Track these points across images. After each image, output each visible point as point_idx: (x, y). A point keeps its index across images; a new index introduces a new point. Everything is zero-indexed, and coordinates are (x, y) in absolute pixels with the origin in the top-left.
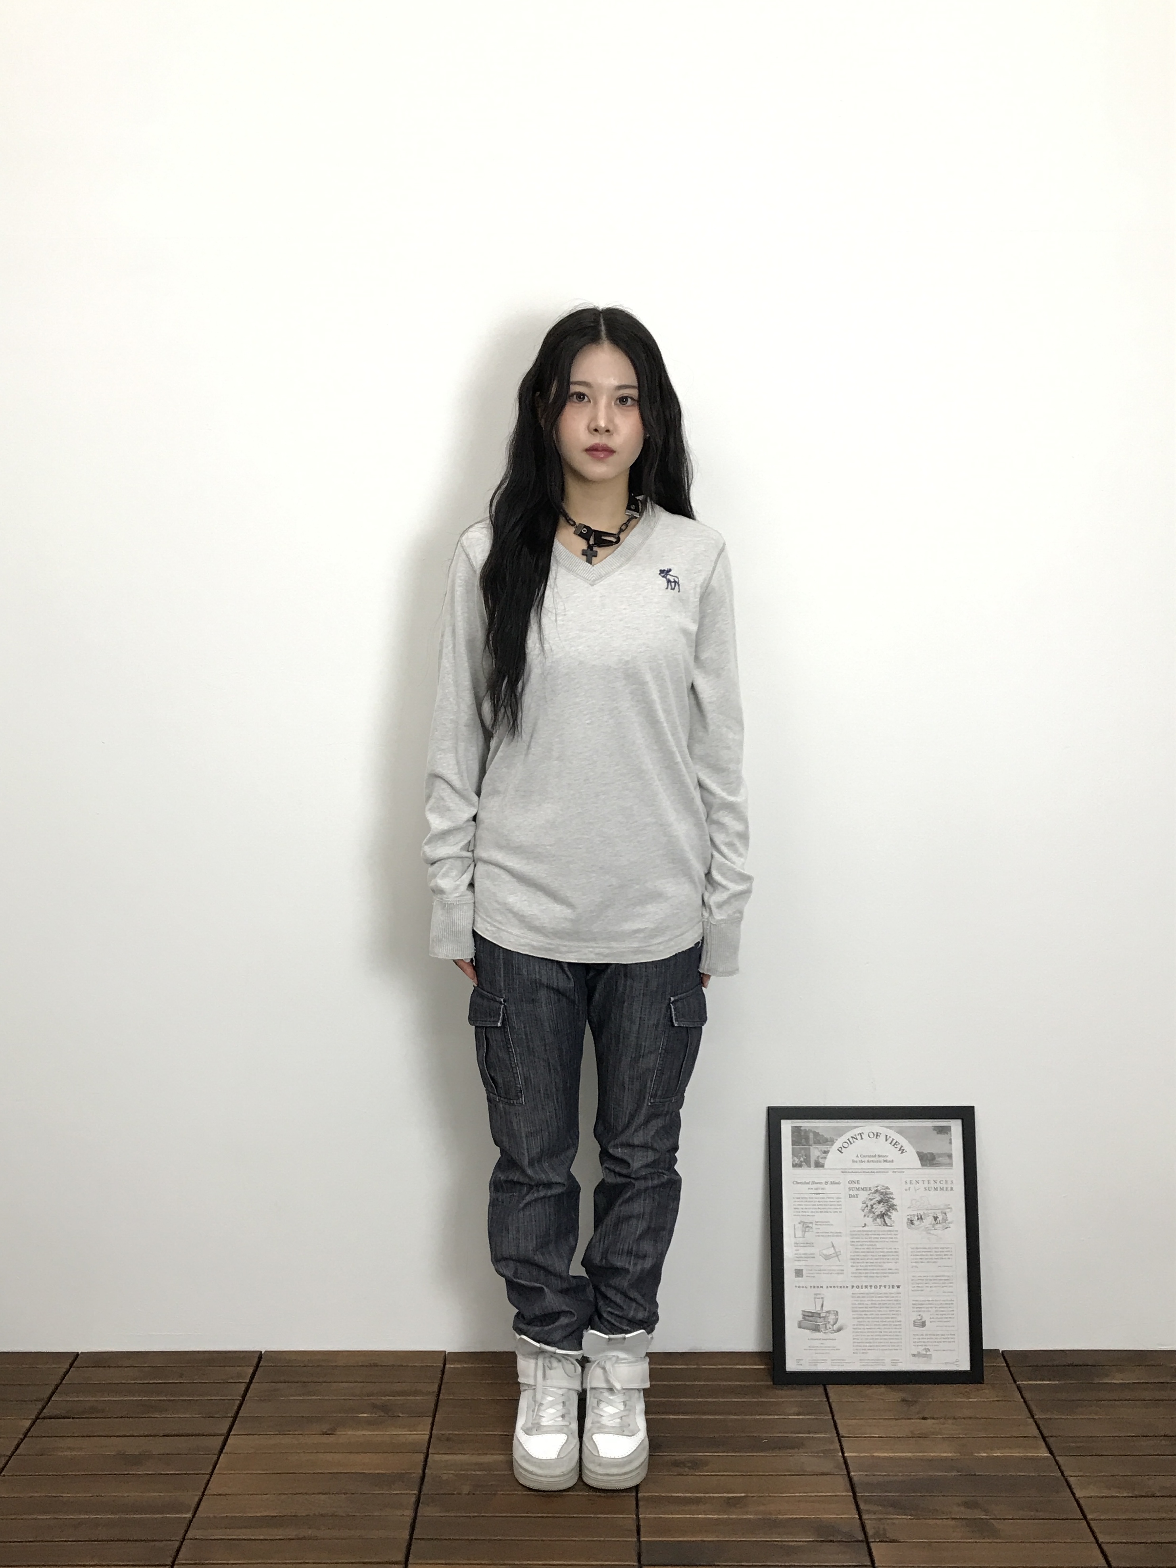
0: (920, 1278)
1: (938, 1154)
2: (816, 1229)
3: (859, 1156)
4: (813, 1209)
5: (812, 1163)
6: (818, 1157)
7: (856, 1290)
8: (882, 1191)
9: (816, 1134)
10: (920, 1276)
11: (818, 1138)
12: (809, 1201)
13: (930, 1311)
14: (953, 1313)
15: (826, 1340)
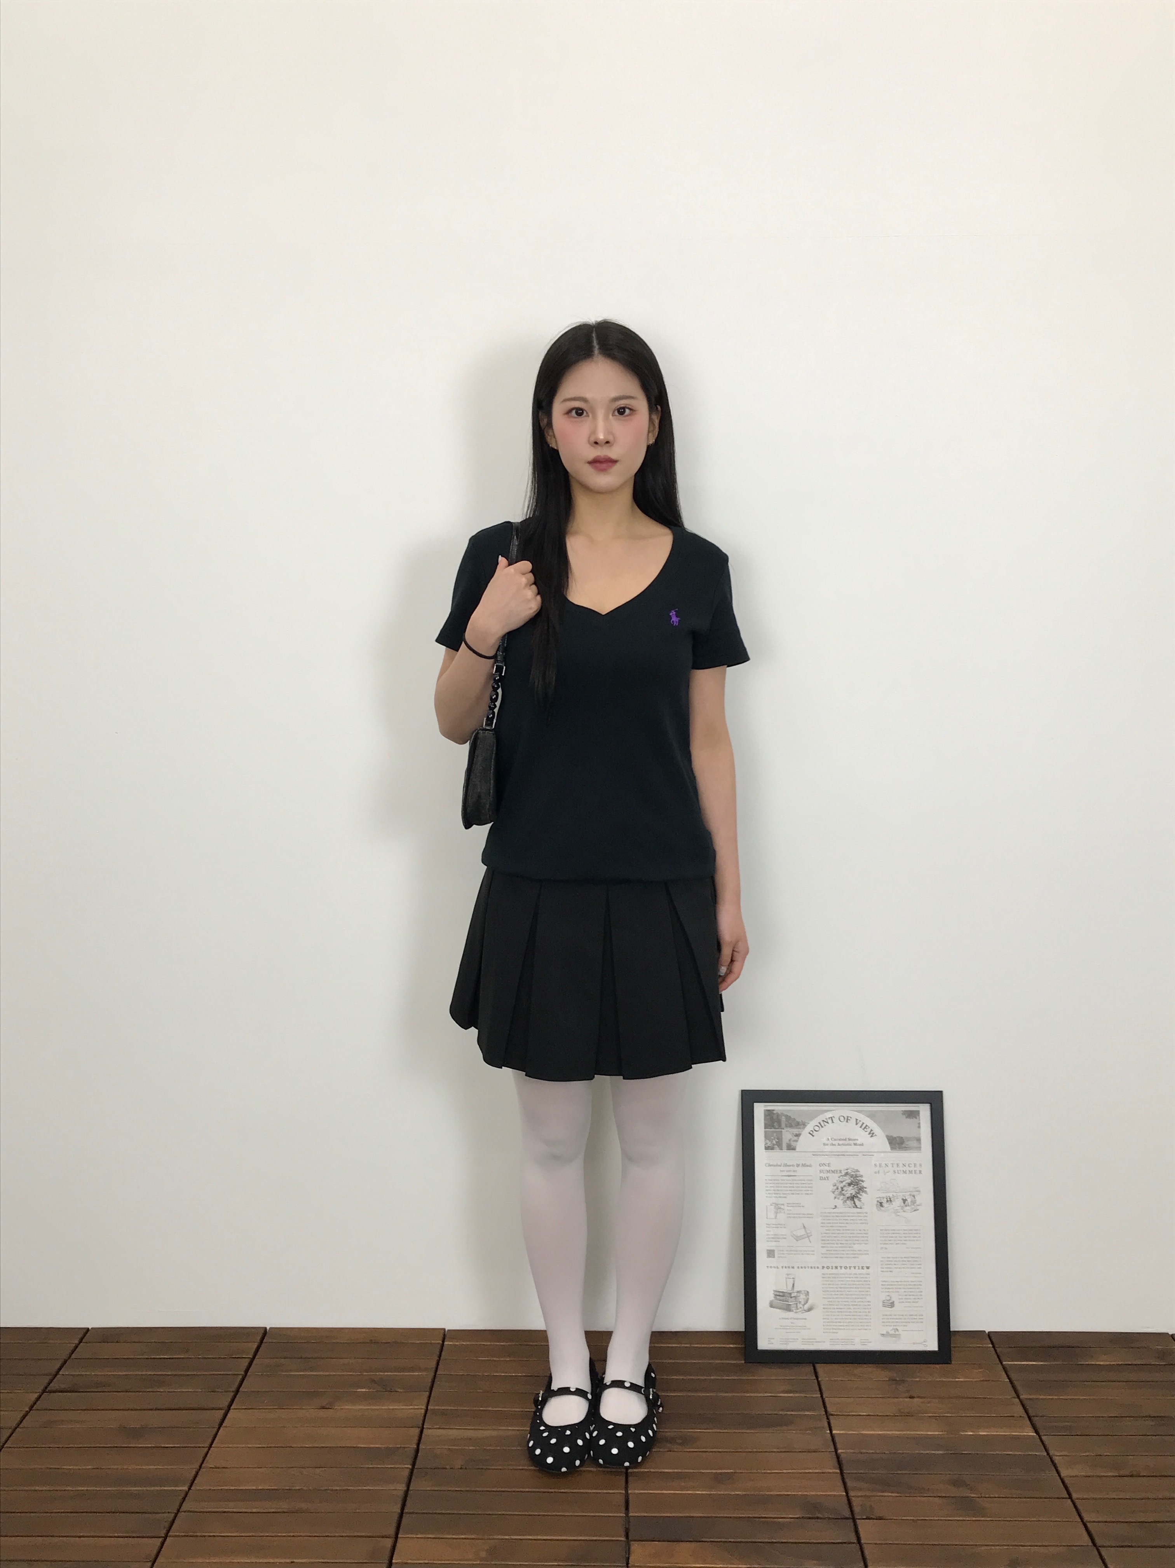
0: (888, 1259)
1: (906, 1138)
2: (787, 1210)
3: (830, 1138)
4: (785, 1190)
5: (784, 1146)
6: (790, 1140)
7: (826, 1271)
8: (853, 1173)
9: (788, 1118)
10: (889, 1258)
11: (790, 1122)
12: (781, 1184)
13: (898, 1292)
14: (922, 1294)
15: (799, 1319)
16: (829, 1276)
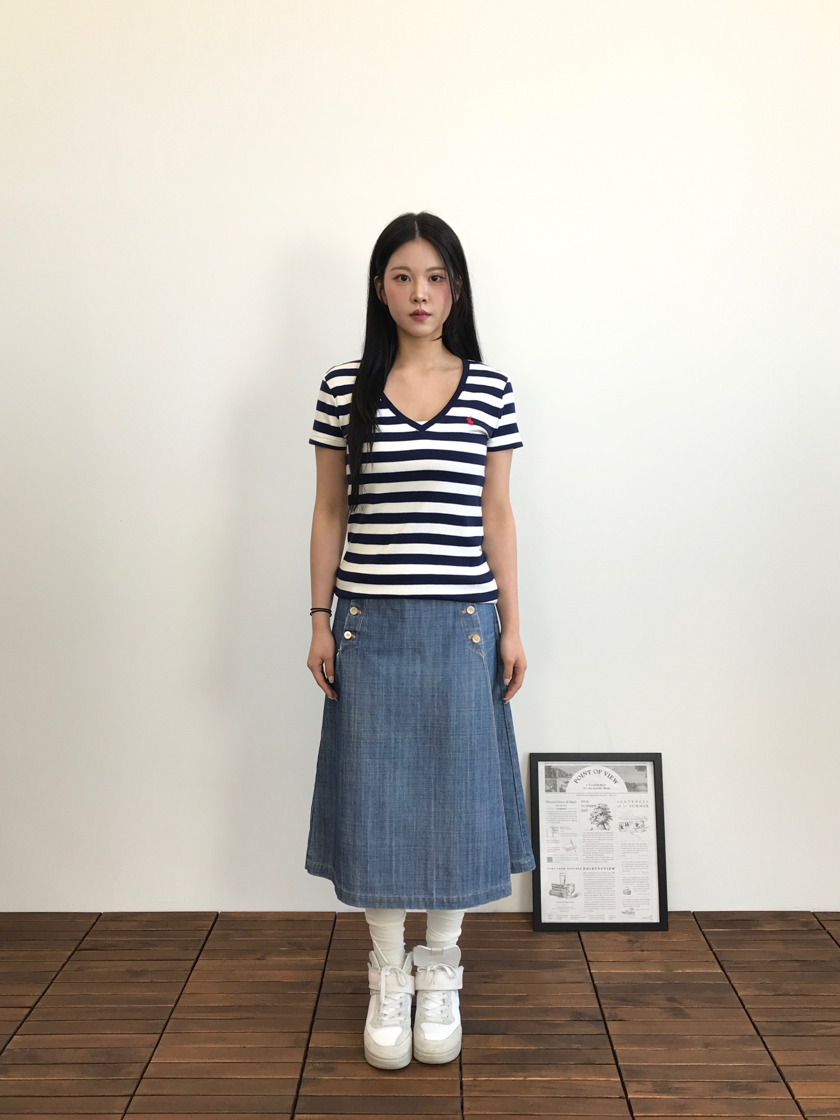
1: (638, 784)
2: (560, 831)
3: (588, 785)
4: (559, 818)
5: (558, 789)
6: (562, 786)
7: (586, 870)
8: (603, 807)
9: (560, 771)
10: (628, 862)
11: (562, 773)
12: (556, 814)
13: (633, 884)
14: (649, 885)
15: (567, 902)
16: (588, 874)
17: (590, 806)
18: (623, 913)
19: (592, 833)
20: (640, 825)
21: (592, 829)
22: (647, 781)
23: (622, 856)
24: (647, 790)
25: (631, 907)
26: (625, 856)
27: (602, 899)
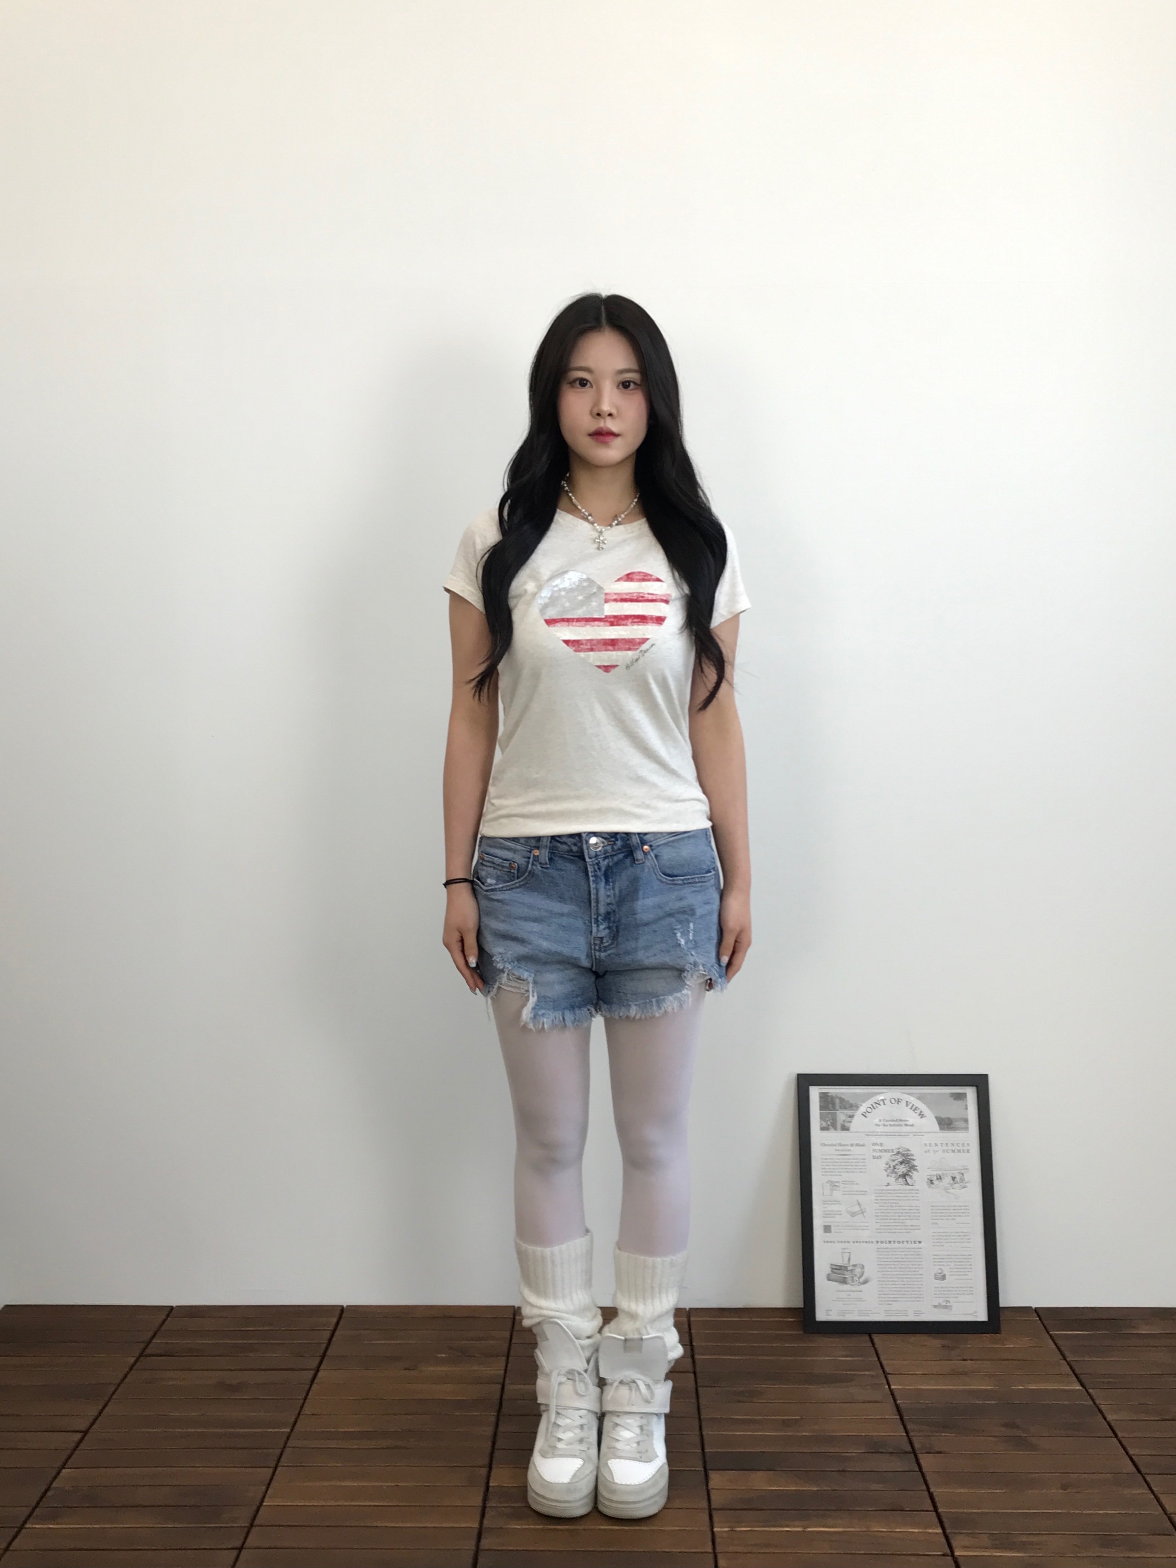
0: (940, 1234)
1: (955, 1119)
2: (843, 1188)
3: (882, 1120)
4: (841, 1169)
5: (839, 1126)
6: (844, 1121)
7: (880, 1245)
8: (904, 1153)
9: (842, 1100)
11: (844, 1104)
12: (836, 1162)
13: (949, 1265)
14: (971, 1267)
15: (854, 1291)
16: (883, 1250)
17: (885, 1151)
18: (935, 1306)
19: (886, 1190)
20: (958, 1179)
21: (888, 1184)
22: (967, 1115)
23: (933, 1223)
24: (968, 1128)
25: (947, 1299)
26: (936, 1224)
27: (904, 1286)
